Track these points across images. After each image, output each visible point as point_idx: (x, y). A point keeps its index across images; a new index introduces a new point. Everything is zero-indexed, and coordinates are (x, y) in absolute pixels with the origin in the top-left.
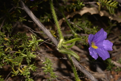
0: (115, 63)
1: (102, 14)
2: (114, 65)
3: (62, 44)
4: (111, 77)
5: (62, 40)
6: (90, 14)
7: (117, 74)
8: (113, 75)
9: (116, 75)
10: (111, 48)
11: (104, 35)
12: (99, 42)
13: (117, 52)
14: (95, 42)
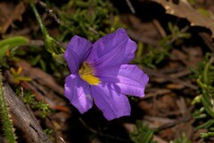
11: (128, 48)
12: (107, 67)
13: (181, 115)
14: (96, 65)
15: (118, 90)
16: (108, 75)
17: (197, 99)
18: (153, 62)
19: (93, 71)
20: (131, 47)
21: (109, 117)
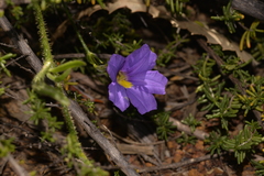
0: (177, 123)
1: (155, 14)
2: (175, 129)
3: (47, 71)
4: (167, 153)
5: (48, 63)
6: (130, 10)
7: (181, 149)
8: (171, 151)
9: (179, 151)
10: (163, 89)
12: (136, 74)
14: (128, 72)
15: (146, 90)
16: (138, 79)
17: (199, 88)
18: (163, 62)
19: (127, 77)
20: (153, 57)
21: (142, 112)
